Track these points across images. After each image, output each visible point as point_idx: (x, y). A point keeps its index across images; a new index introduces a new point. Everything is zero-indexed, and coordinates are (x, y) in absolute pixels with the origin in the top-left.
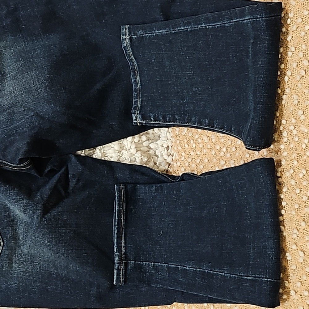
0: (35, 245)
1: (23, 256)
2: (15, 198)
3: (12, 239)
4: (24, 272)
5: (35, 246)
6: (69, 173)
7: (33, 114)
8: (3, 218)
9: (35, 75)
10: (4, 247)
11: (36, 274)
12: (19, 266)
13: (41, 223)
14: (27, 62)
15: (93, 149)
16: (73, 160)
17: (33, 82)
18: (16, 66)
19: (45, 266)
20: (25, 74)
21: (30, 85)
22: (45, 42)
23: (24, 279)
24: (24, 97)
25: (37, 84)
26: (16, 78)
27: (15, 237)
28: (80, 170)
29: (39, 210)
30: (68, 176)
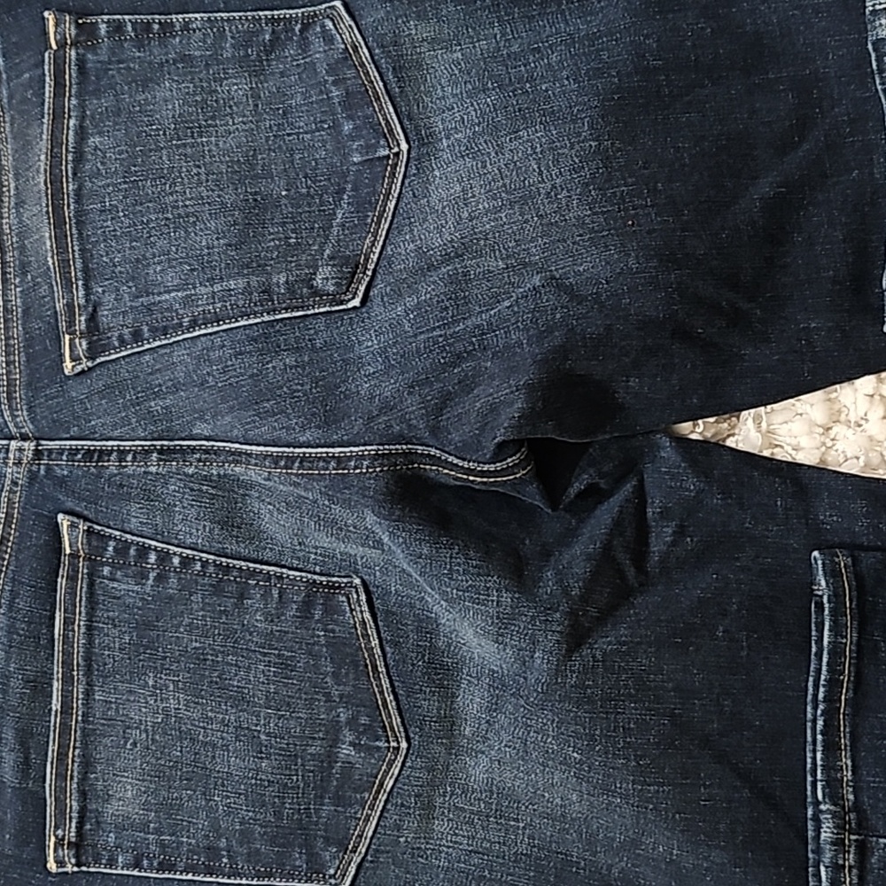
0: (523, 760)
1: (473, 793)
2: (470, 586)
3: (439, 731)
4: (470, 852)
5: (522, 763)
6: (650, 501)
7: (540, 281)
8: (414, 655)
9: (544, 140)
10: (408, 760)
11: (514, 861)
12: (457, 828)
13: (559, 680)
14: (515, 96)
15: (729, 418)
16: (663, 454)
17: (539, 168)
18: (475, 110)
19: (548, 833)
20: (508, 138)
21: (525, 179)
22: (574, 25)
23: (470, 877)
24: (504, 220)
25: (551, 175)
26: (475, 153)
27: (449, 723)
28: (688, 490)
29: (554, 632)
30: (646, 513)
